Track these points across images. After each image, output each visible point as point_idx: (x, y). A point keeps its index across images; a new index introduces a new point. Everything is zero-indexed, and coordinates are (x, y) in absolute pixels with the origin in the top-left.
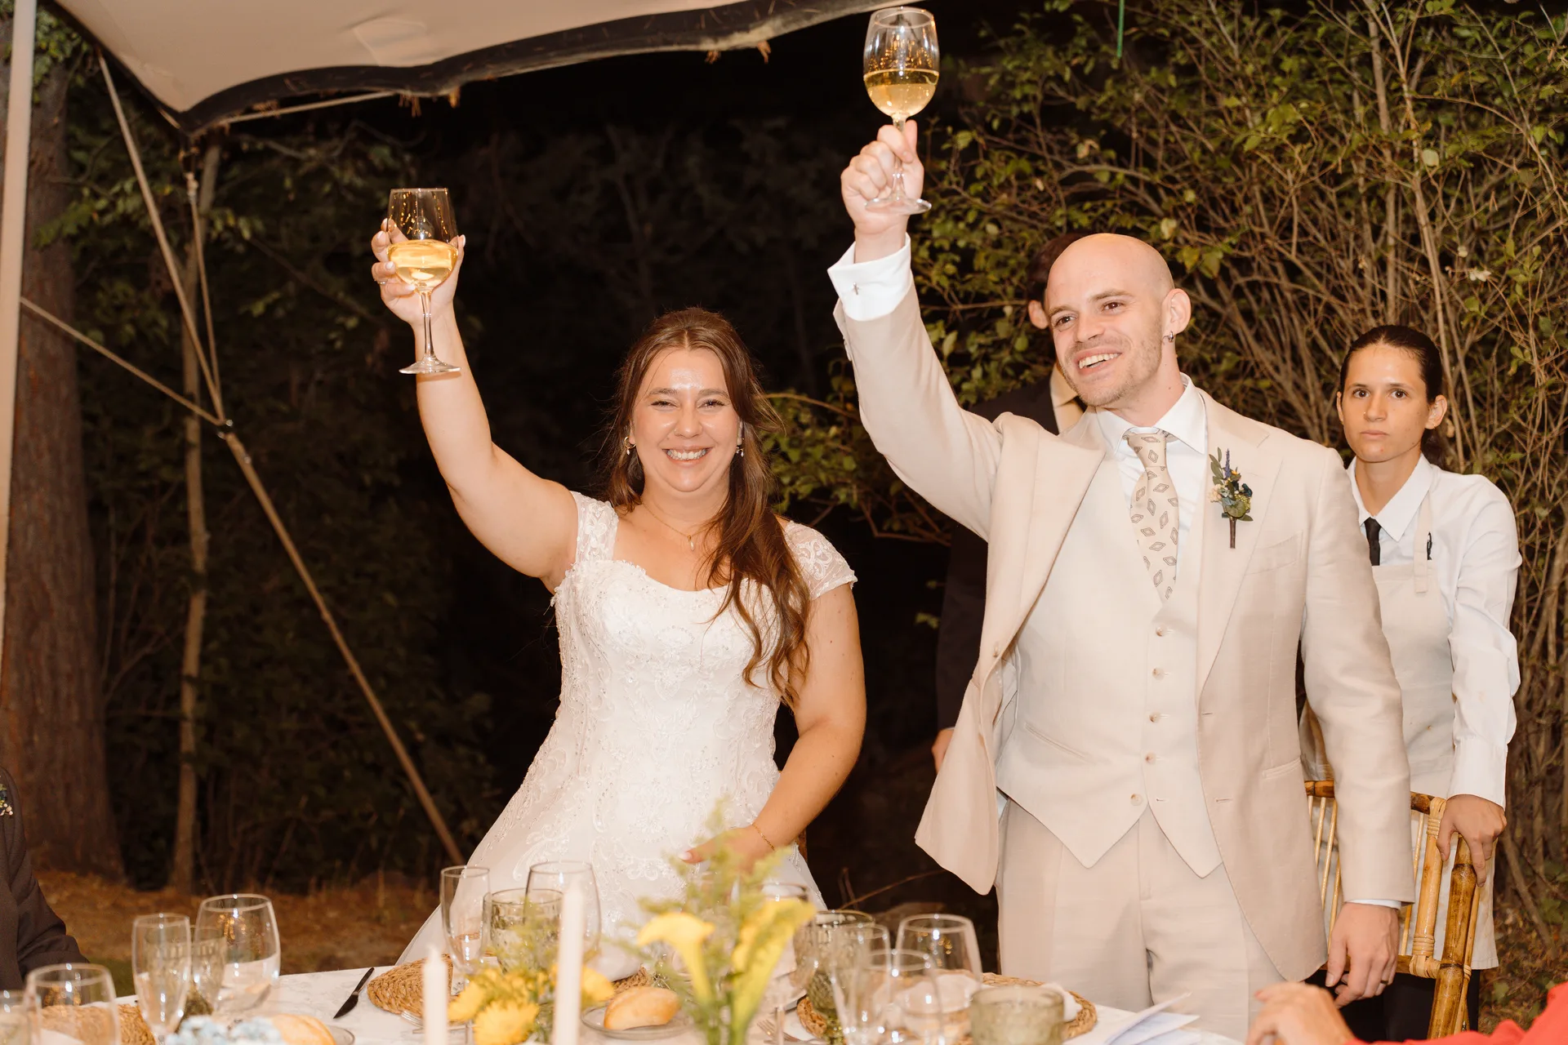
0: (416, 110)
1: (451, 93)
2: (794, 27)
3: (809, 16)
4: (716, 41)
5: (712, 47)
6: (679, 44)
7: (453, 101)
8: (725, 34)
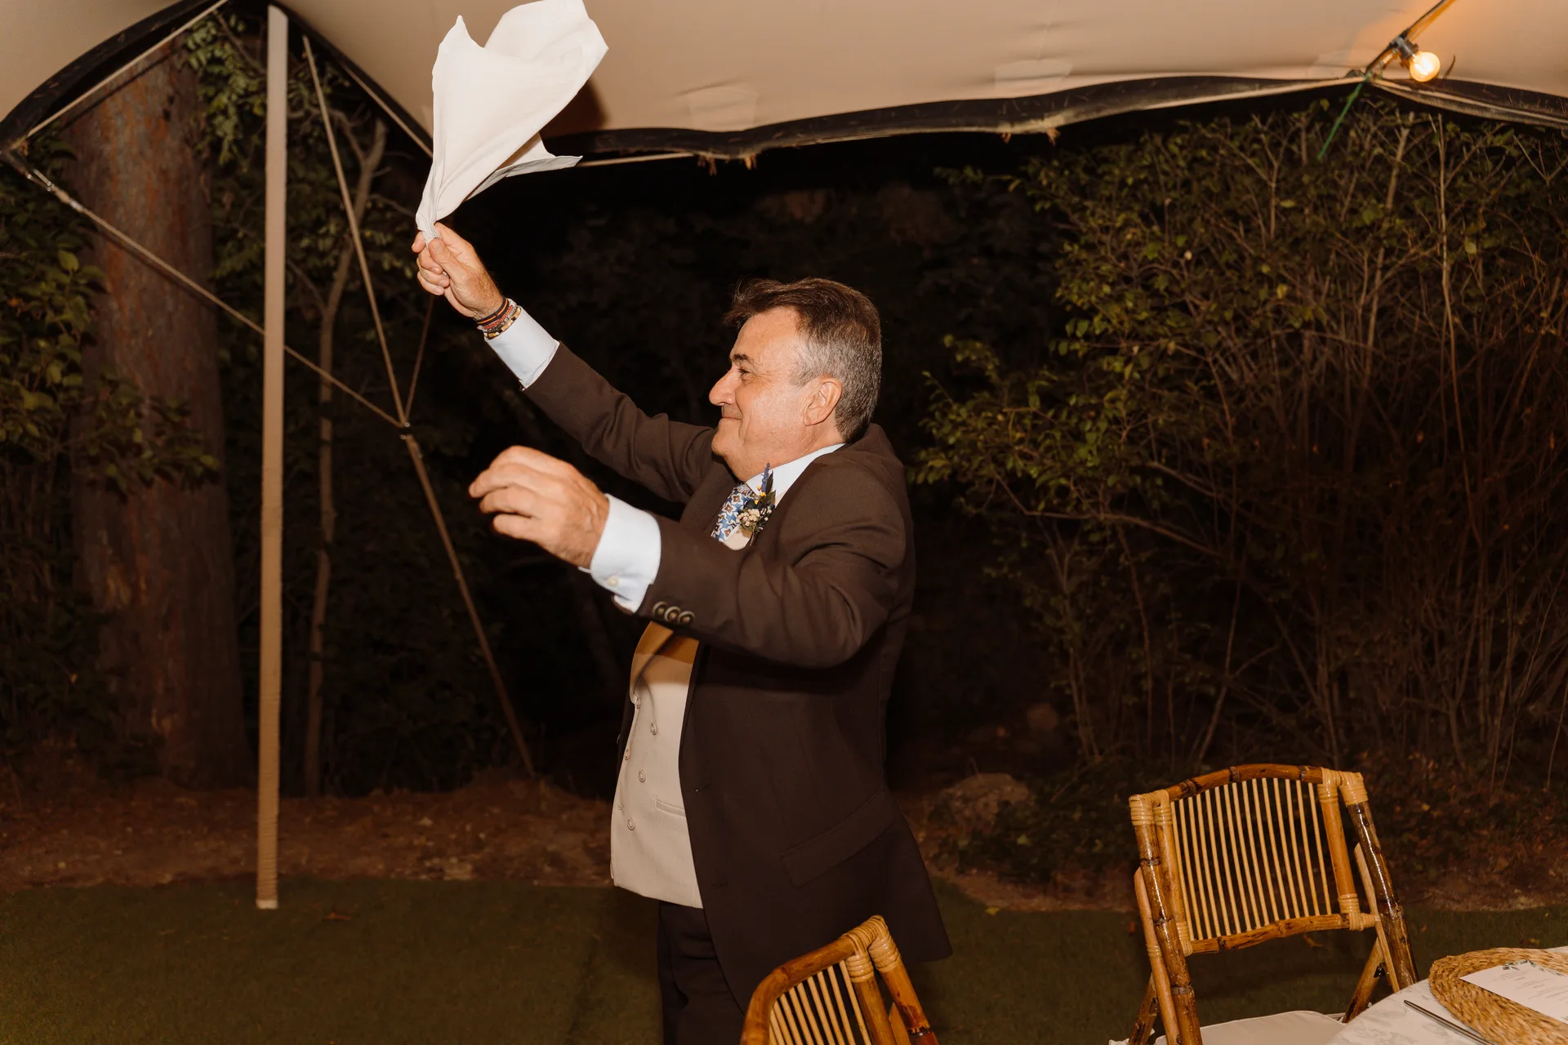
0: (713, 170)
1: (748, 157)
2: (1083, 118)
3: (1099, 110)
4: (1012, 124)
5: (1006, 129)
6: (980, 126)
7: (749, 164)
8: (1023, 120)
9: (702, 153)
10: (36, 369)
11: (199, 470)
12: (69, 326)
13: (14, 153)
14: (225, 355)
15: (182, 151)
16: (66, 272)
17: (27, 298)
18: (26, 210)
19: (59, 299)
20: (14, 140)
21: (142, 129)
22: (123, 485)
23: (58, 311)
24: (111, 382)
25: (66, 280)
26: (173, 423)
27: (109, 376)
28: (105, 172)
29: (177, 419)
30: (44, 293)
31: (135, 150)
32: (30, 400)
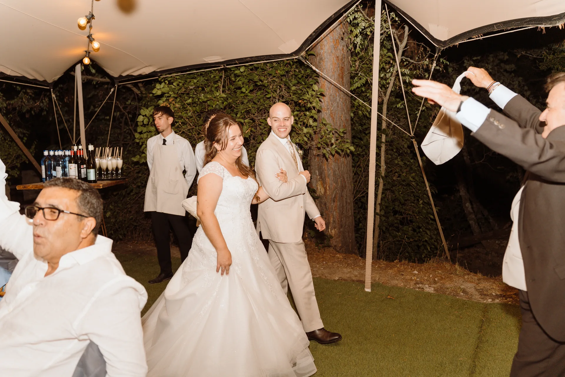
1: (560, 25)
7: (560, 28)
9: (539, 26)
10: (305, 121)
11: (348, 151)
12: (314, 108)
13: (302, 56)
14: (352, 115)
15: (343, 49)
16: (315, 91)
17: (303, 100)
18: (301, 73)
19: (311, 100)
20: (302, 52)
21: (332, 44)
22: (327, 156)
23: (311, 103)
24: (324, 124)
25: (314, 93)
26: (341, 136)
27: (324, 122)
28: (321, 59)
29: (342, 135)
30: (308, 98)
31: (329, 51)
32: (305, 130)
